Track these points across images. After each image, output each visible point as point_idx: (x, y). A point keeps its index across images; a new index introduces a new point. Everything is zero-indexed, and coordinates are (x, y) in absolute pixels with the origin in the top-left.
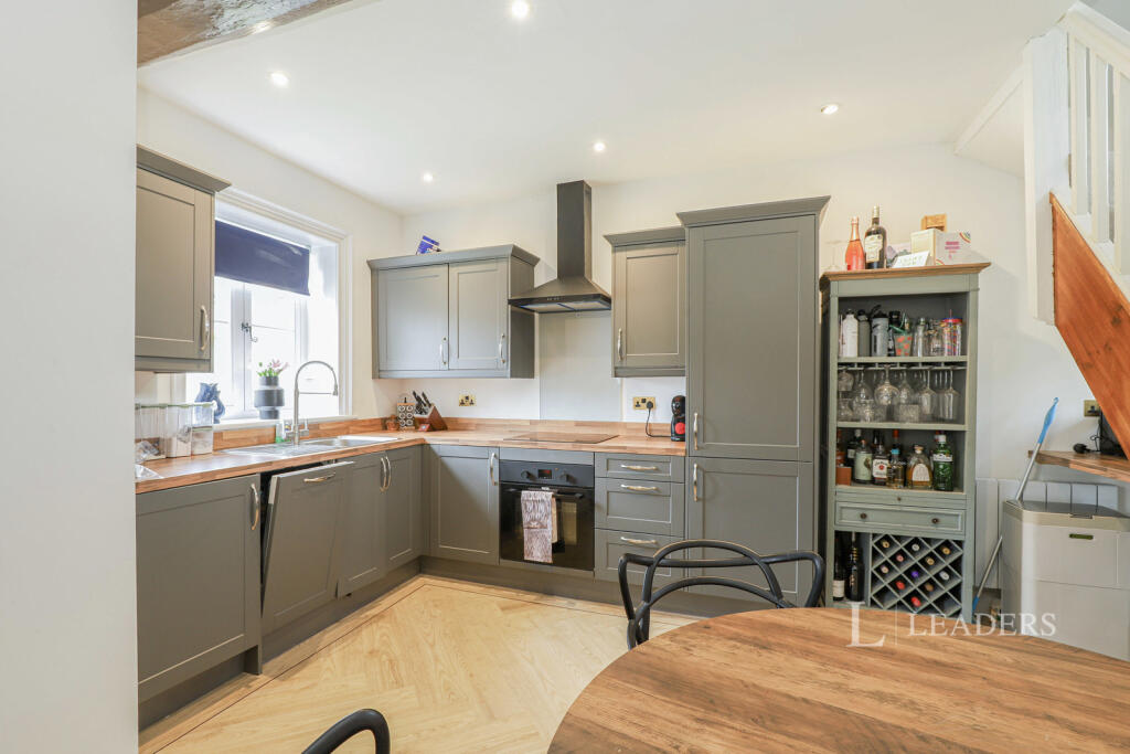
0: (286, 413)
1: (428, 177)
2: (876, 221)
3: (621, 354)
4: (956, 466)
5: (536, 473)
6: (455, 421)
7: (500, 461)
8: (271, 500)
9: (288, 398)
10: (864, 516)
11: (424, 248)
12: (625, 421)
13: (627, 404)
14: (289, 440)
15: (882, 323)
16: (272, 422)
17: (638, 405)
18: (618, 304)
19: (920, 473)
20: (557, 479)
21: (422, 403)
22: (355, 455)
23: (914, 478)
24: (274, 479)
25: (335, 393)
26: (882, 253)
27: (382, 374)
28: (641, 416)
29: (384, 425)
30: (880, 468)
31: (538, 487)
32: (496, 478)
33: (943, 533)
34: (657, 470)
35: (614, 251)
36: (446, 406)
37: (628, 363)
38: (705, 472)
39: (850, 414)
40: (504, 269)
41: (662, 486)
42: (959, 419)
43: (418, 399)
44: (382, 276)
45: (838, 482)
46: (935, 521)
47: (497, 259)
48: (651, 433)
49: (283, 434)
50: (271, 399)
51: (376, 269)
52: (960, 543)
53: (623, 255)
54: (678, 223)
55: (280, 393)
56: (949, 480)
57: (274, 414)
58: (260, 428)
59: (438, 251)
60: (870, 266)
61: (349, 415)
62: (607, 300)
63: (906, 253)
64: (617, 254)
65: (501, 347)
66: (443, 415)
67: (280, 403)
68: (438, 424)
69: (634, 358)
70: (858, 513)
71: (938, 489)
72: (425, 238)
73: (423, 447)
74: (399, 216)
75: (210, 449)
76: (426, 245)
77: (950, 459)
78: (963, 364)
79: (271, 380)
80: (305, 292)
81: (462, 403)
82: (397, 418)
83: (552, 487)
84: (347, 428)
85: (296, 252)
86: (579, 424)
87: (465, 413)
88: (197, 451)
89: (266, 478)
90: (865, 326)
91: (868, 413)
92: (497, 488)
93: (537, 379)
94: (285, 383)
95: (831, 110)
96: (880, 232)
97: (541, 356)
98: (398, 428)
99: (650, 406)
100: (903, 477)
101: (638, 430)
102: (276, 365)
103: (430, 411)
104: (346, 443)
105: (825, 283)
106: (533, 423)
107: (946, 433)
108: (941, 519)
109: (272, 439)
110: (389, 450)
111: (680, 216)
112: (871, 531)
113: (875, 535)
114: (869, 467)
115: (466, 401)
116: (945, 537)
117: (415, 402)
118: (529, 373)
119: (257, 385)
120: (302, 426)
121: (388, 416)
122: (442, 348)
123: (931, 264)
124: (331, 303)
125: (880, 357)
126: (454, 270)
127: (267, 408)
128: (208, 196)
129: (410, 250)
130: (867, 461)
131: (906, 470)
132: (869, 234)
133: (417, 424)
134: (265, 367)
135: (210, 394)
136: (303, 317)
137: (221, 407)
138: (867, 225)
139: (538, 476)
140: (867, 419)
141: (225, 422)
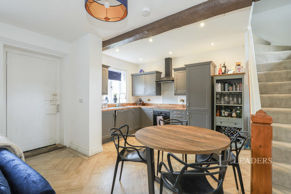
0: (118, 102)
1: (141, 59)
2: (224, 64)
3: (176, 91)
4: (241, 113)
5: (159, 113)
6: (147, 104)
7: (153, 111)
8: (116, 115)
9: (118, 99)
10: (221, 123)
11: (141, 72)
12: (178, 104)
13: (179, 101)
14: (118, 106)
15: (226, 84)
16: (115, 103)
17: (181, 101)
18: (175, 81)
19: (234, 114)
20: (163, 114)
21: (140, 100)
22: (128, 109)
23: (233, 116)
24: (117, 111)
25: (125, 98)
26: (225, 71)
27: (134, 95)
28: (181, 103)
29: (134, 104)
30: (226, 113)
31: (160, 116)
32: (153, 114)
33: (238, 126)
34: (181, 113)
35: (174, 71)
36: (145, 101)
37: (177, 93)
38: (190, 113)
39: (220, 102)
40: (155, 75)
41: (182, 116)
42: (241, 104)
43: (140, 99)
44: (133, 77)
45: (216, 116)
46: (235, 124)
47: (153, 73)
48: (183, 106)
49: (117, 105)
50: (115, 99)
51: (133, 76)
52: (241, 129)
53: (176, 72)
54: (184, 66)
55: (117, 98)
56: (239, 116)
57: (116, 102)
58: (114, 104)
59: (143, 72)
60: (223, 73)
61: (128, 102)
62: (173, 81)
63: (230, 70)
64: (175, 72)
65: (154, 90)
66: (145, 103)
67: (117, 100)
68: (144, 104)
69: (178, 92)
70: (220, 122)
71: (237, 118)
72: (141, 70)
73: (140, 108)
74: (137, 65)
75: (107, 107)
76: (141, 71)
77: (239, 112)
78: (242, 93)
79: (115, 96)
80: (121, 81)
81: (148, 100)
82: (136, 103)
83: (162, 116)
84: (127, 105)
85: (119, 74)
86: (170, 105)
87: (149, 102)
88: (105, 107)
89: (115, 111)
90: (223, 85)
91: (223, 102)
92: (153, 116)
93: (162, 96)
94: (117, 97)
95: (212, 44)
96: (225, 67)
97: (163, 91)
98: (136, 105)
99: (183, 101)
100: (230, 115)
101: (181, 106)
102: (116, 93)
103: (142, 102)
104: (127, 107)
105: (212, 77)
106: (161, 104)
107: (239, 106)
108: (237, 124)
109: (116, 106)
110: (134, 108)
111: (185, 65)
112: (223, 126)
113: (224, 127)
114: (224, 113)
115: (149, 100)
116: (238, 127)
117: (139, 100)
118: (160, 95)
119: (113, 97)
120: (120, 104)
121: (135, 103)
122: (144, 90)
123: (234, 73)
124: (125, 83)
125: (226, 91)
126: (146, 76)
127: (115, 101)
128: (107, 69)
129: (138, 72)
130: (224, 112)
131: (231, 114)
132: (223, 67)
133: (140, 104)
134: (114, 94)
135: (107, 98)
136: (120, 85)
137: (108, 100)
138: (222, 65)
139: (160, 114)
140: (223, 104)
141: (109, 103)
